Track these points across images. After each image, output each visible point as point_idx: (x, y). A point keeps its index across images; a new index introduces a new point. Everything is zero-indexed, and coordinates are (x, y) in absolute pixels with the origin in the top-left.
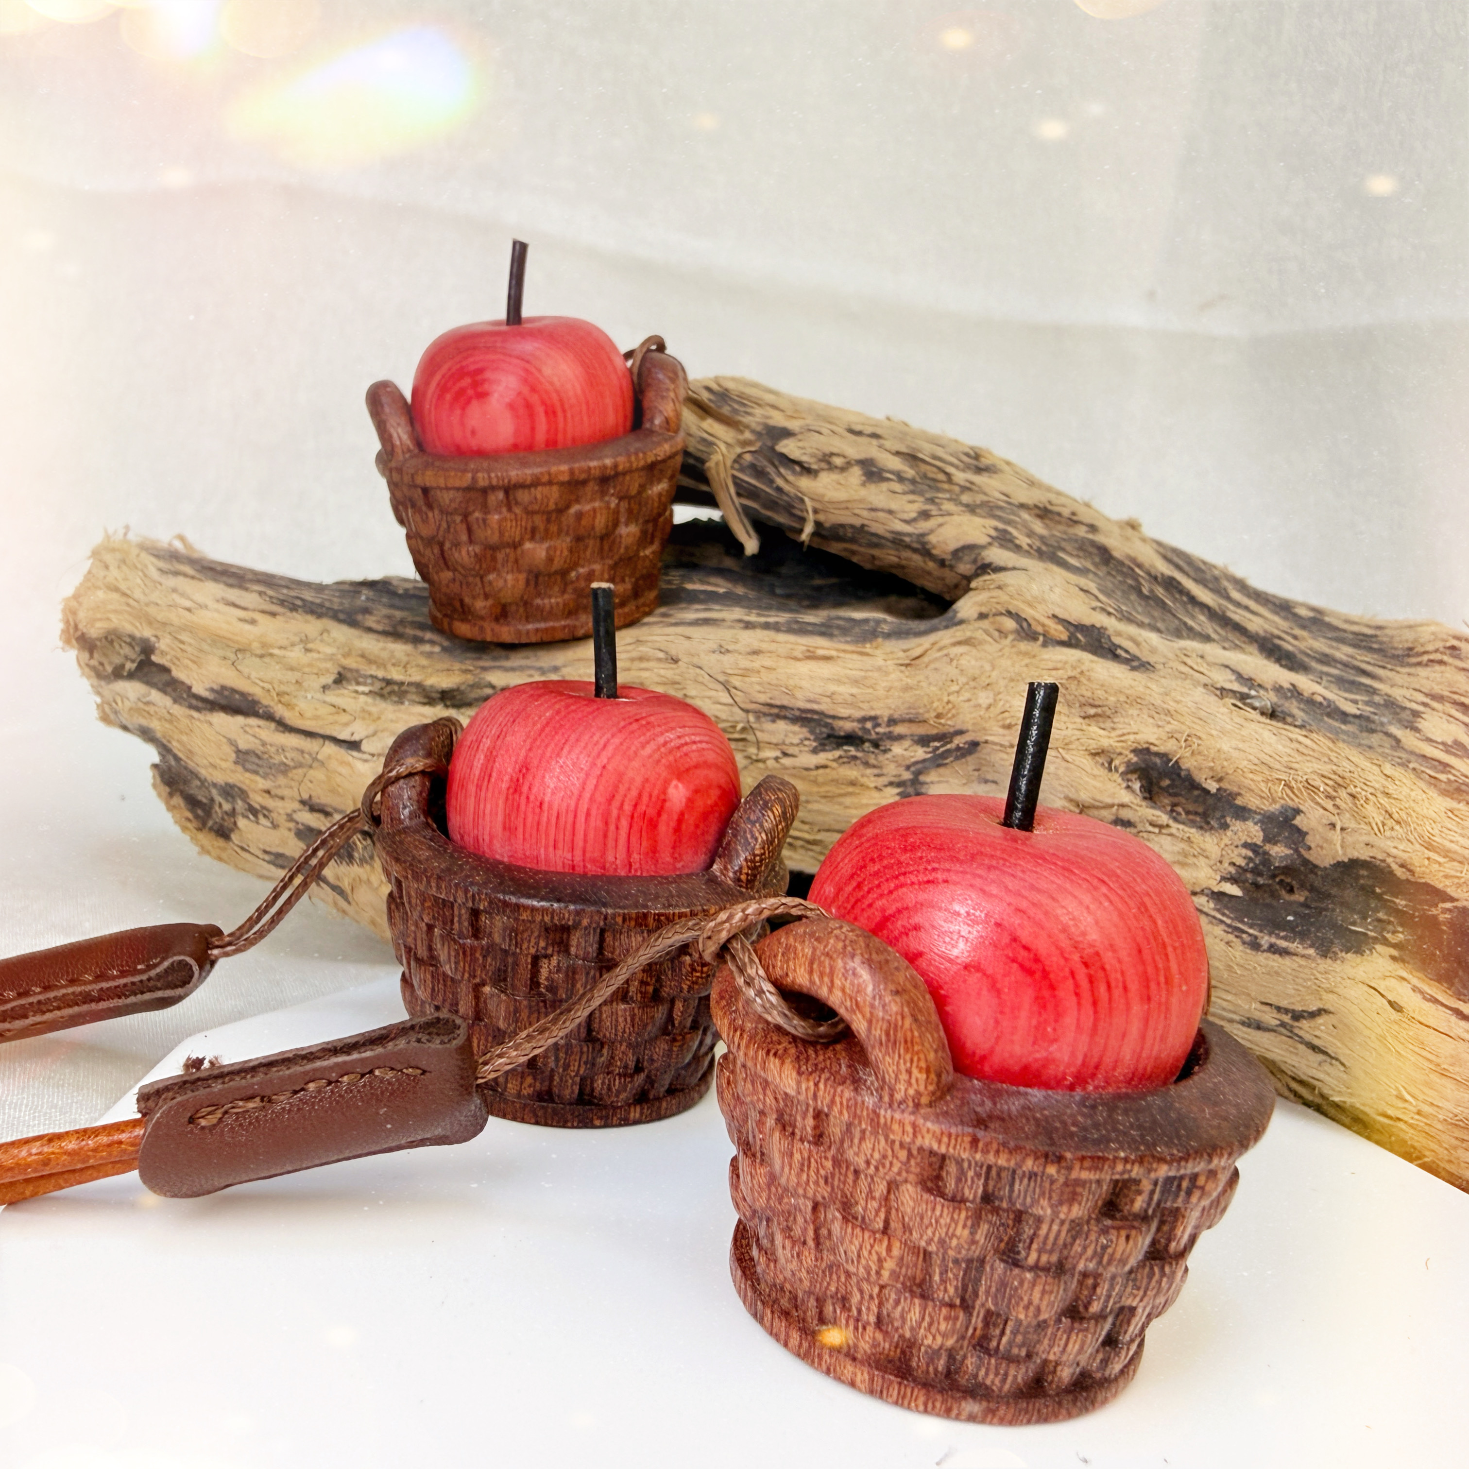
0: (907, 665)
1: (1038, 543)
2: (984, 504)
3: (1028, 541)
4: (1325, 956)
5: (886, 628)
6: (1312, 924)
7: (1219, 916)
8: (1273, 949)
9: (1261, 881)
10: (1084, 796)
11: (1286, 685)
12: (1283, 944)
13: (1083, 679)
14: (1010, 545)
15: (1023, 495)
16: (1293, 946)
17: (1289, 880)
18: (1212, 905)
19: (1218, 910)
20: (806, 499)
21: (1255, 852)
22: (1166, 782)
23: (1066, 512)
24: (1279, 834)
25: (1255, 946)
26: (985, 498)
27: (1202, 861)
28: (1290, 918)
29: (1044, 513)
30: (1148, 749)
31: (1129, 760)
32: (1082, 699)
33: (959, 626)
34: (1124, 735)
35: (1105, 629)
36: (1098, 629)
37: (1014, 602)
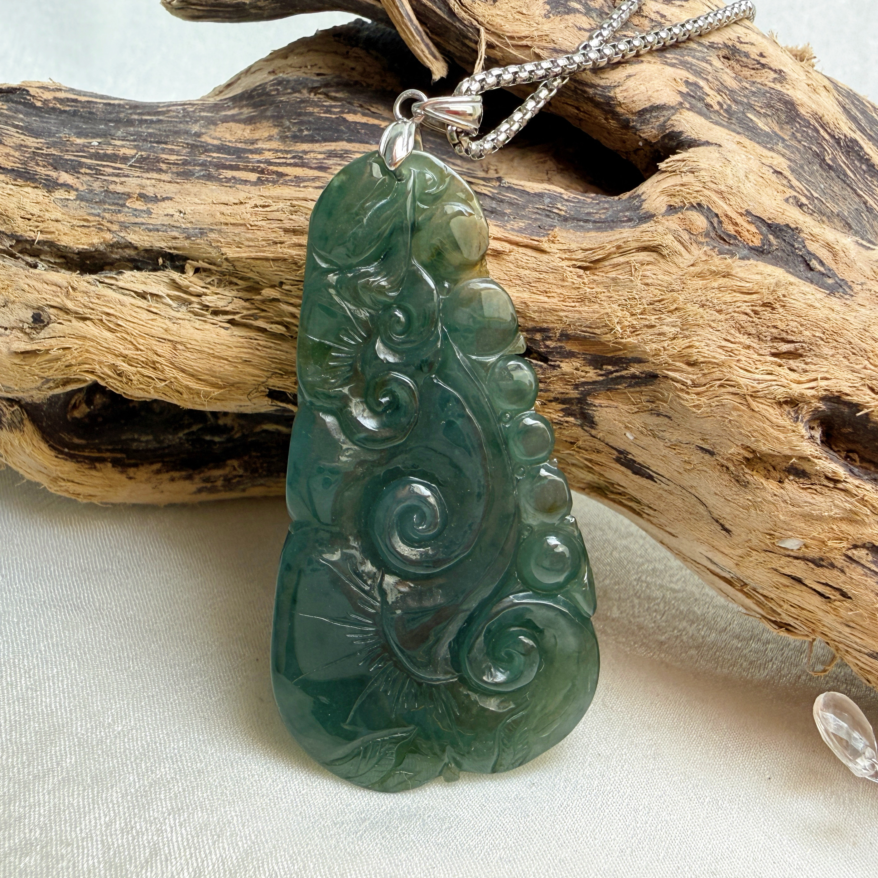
0: (585, 268)
1: (728, 101)
3: (719, 98)
5: (562, 208)
7: (874, 567)
13: (777, 305)
14: (700, 105)
19: (874, 563)
20: (482, 31)
22: (849, 431)
23: (754, 52)
29: (732, 54)
31: (816, 409)
32: (773, 330)
33: (645, 222)
34: (816, 380)
35: (801, 231)
36: (793, 230)
37: (707, 192)
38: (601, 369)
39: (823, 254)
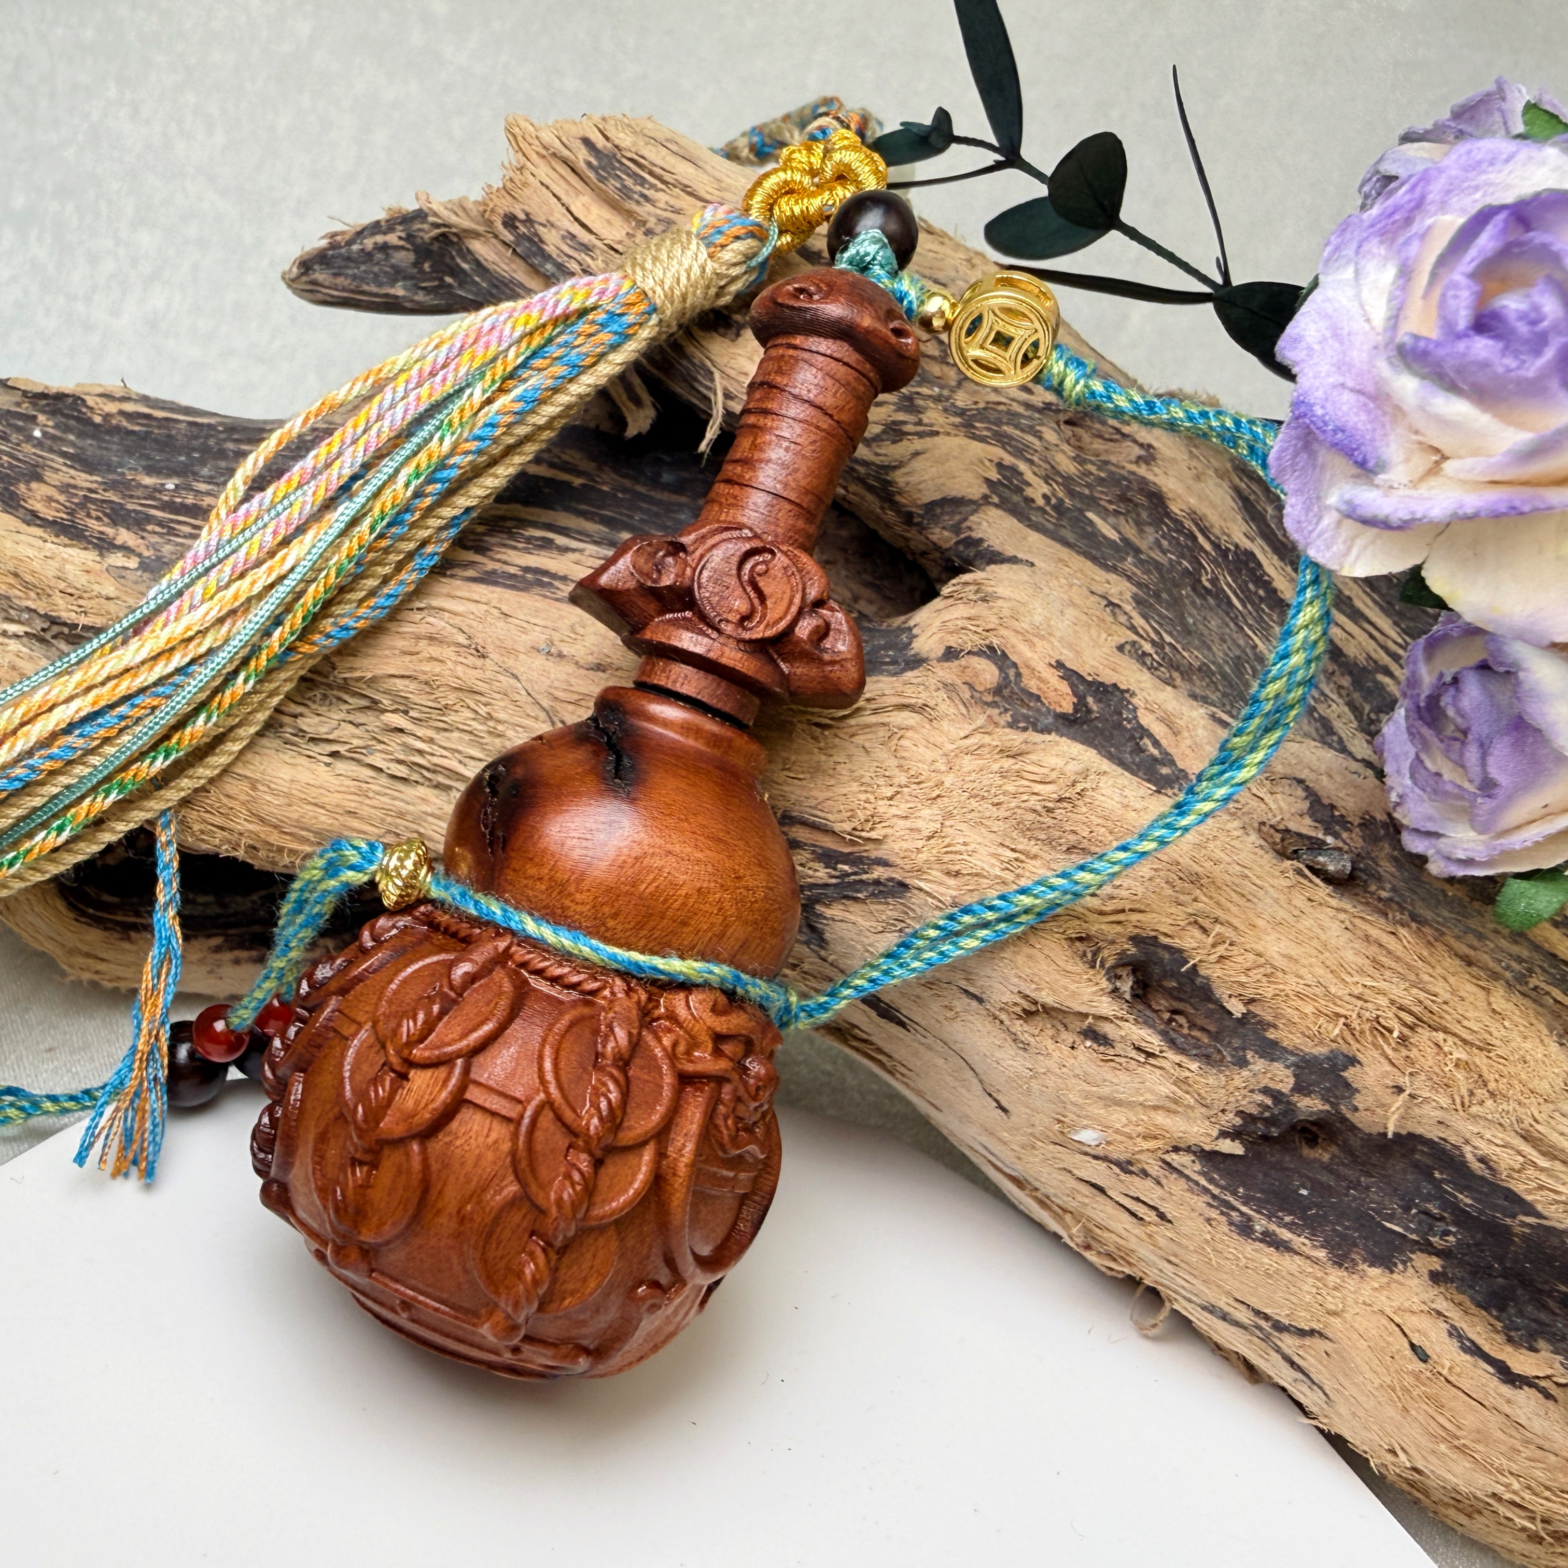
4: (1340, 1265)
6: (1332, 1207)
12: (1285, 1234)
13: (1080, 804)
14: (1016, 502)
16: (1299, 1241)
17: (1313, 1129)
18: (1198, 1167)
19: (1205, 1175)
21: (1276, 1100)
22: (1171, 984)
24: (1315, 1084)
25: (1245, 1229)
27: (1197, 1112)
28: (1304, 1192)
30: (1154, 939)
31: (1124, 952)
32: (1072, 837)
33: (912, 669)
36: (1123, 692)
37: (1003, 632)
38: (835, 869)
39: (1158, 730)
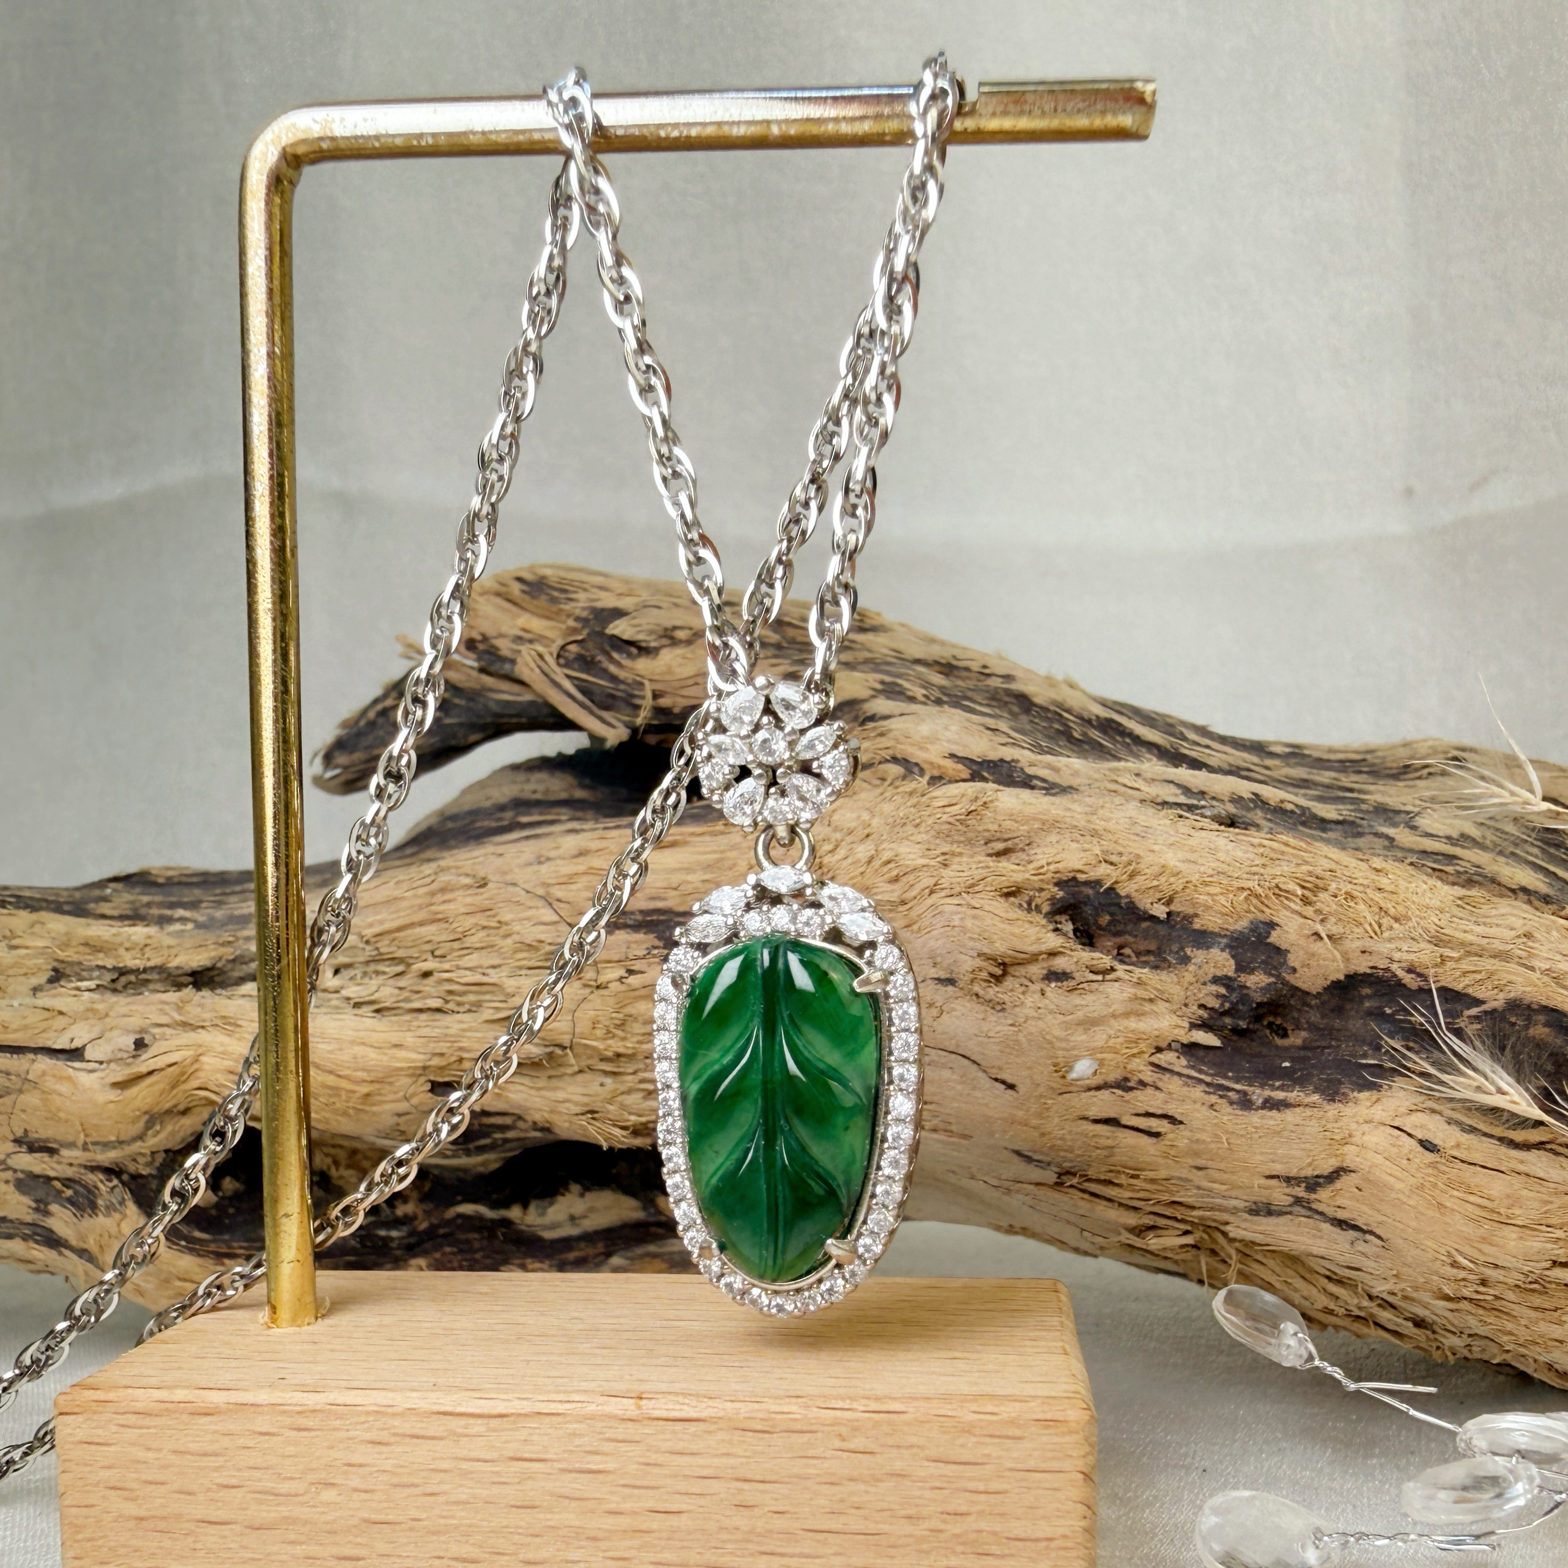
1: (937, 694)
2: (867, 661)
3: (924, 692)
4: (1334, 1101)
6: (1313, 1066)
7: (1193, 1073)
8: (1271, 1105)
9: (1243, 1024)
10: (1000, 948)
11: (1247, 795)
12: (1280, 1095)
13: (986, 812)
15: (917, 651)
16: (1293, 1095)
17: (1279, 1021)
18: (1183, 1061)
19: (1192, 1067)
20: (647, 683)
21: (1227, 987)
22: (1105, 919)
23: (974, 666)
24: (1253, 960)
25: (1245, 1103)
26: (868, 655)
27: (1161, 1006)
28: (1287, 1064)
29: (948, 668)
30: (1074, 879)
31: (1053, 897)
32: (986, 834)
34: (1042, 867)
35: (1017, 761)
36: (1008, 762)
39: (1042, 773)
